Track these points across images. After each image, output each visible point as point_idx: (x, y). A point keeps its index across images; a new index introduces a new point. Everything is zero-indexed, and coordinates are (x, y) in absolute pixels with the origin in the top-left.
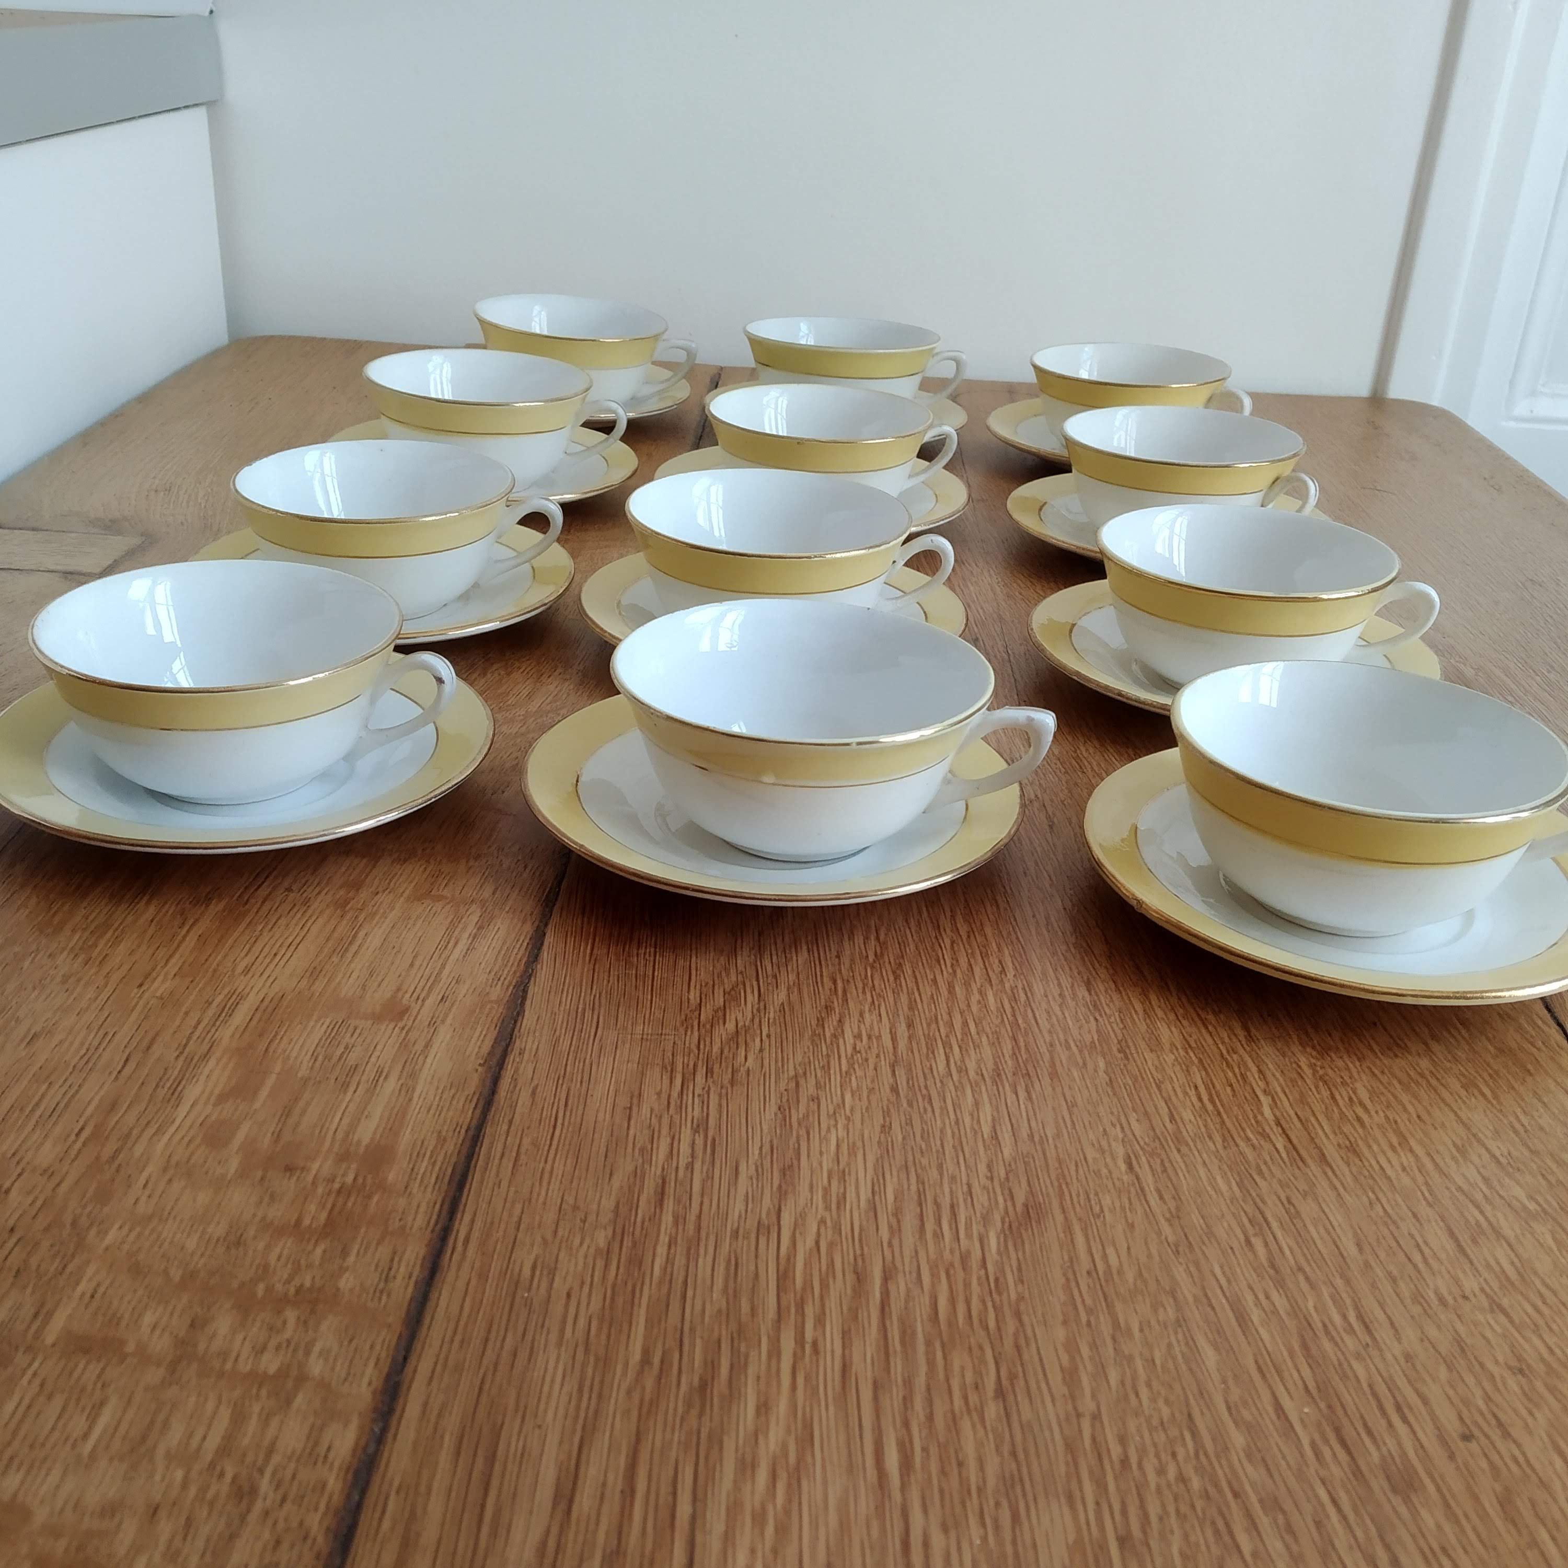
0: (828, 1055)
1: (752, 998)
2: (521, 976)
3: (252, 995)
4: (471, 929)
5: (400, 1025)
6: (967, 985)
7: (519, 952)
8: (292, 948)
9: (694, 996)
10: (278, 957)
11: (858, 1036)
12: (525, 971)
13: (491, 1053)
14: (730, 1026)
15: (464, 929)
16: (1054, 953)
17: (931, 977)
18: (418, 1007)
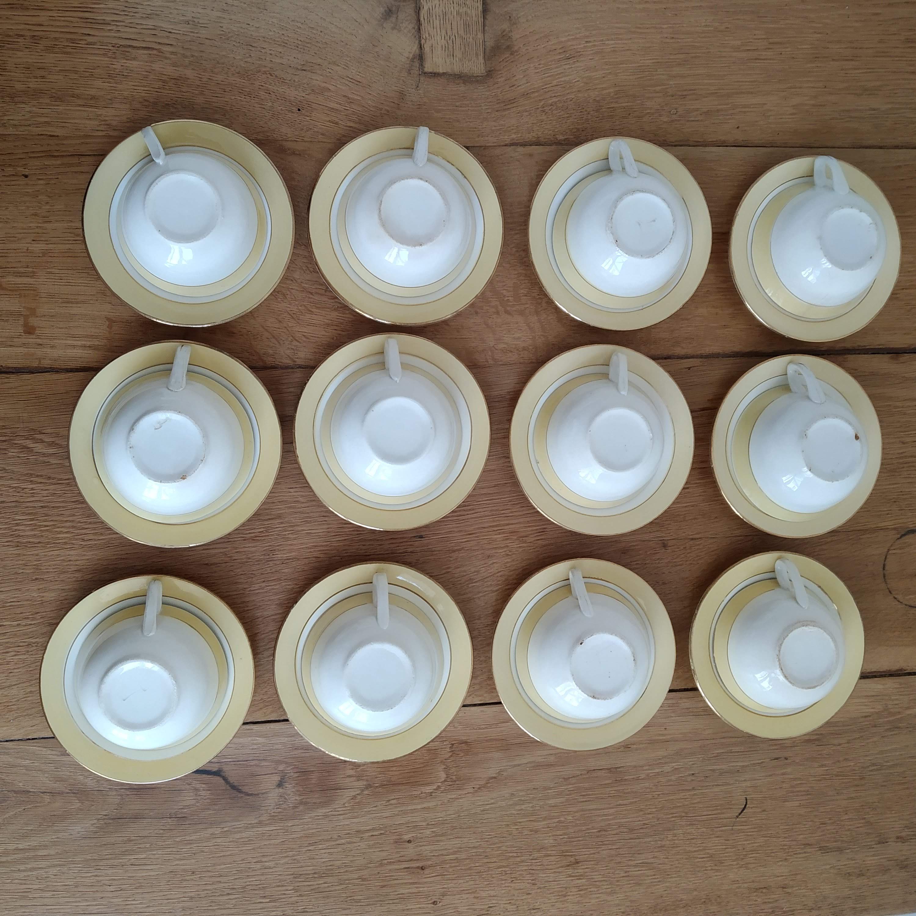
0: (19, 480)
1: (51, 451)
2: (57, 368)
3: (34, 280)
4: (88, 343)
5: (23, 334)
6: (73, 527)
7: (73, 365)
8: (67, 284)
9: (49, 431)
10: (61, 281)
11: (32, 489)
12: (61, 369)
13: (9, 368)
14: (32, 445)
15: (87, 341)
16: (98, 560)
17: (77, 514)
18: (34, 337)
